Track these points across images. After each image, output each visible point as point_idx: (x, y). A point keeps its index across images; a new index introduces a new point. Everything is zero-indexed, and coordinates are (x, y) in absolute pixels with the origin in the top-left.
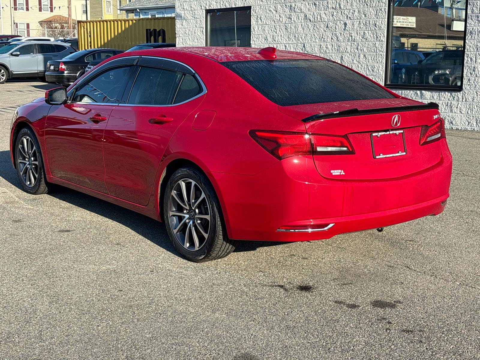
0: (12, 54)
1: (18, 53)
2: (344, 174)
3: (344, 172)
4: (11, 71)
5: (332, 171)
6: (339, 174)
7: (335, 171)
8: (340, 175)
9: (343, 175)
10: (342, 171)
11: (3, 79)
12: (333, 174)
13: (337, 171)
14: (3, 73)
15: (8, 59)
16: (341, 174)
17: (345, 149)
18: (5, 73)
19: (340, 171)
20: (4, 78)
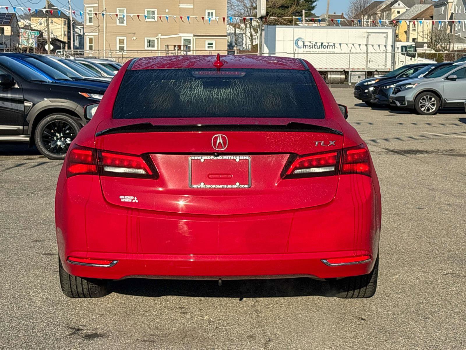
0: (447, 78)
1: (455, 77)
2: (137, 201)
3: (137, 199)
4: (444, 99)
5: (121, 197)
6: (130, 201)
7: (126, 197)
8: (132, 202)
9: (135, 202)
10: (136, 198)
11: (432, 109)
12: (122, 200)
13: (129, 197)
14: (434, 101)
15: (442, 84)
16: (134, 201)
17: (142, 172)
18: (436, 102)
19: (132, 197)
20: (434, 108)
